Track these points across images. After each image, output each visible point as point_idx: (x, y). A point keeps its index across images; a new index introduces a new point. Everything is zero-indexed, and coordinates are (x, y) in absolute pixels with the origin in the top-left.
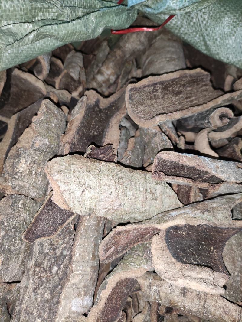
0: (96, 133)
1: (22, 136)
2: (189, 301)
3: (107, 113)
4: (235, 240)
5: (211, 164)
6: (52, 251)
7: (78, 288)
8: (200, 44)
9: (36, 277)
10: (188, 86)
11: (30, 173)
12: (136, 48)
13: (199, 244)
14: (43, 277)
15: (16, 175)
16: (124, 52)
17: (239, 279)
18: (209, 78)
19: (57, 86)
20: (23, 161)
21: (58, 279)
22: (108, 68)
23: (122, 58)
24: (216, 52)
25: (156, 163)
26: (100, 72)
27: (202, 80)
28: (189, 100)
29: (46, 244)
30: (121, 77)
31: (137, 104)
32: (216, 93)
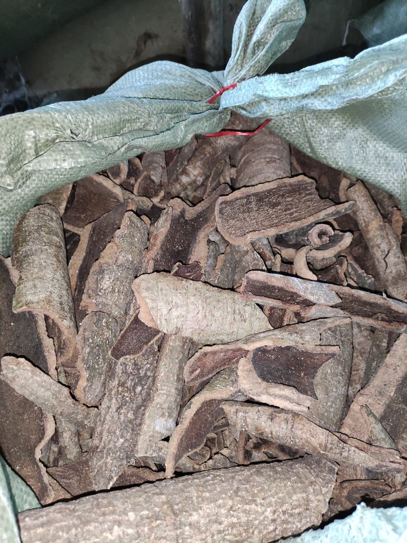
0: (180, 249)
1: (105, 250)
2: (277, 425)
3: (194, 224)
4: (331, 370)
5: (300, 285)
6: (136, 371)
7: (163, 409)
8: (305, 145)
9: (120, 396)
10: (288, 197)
11: (113, 291)
12: (230, 144)
13: (288, 368)
14: (127, 397)
15: (100, 291)
16: (214, 149)
17: (332, 410)
18: (314, 186)
19: (135, 192)
20: (107, 277)
21: (141, 400)
22: (194, 168)
23: (212, 156)
24: (323, 156)
25: (244, 283)
26: (185, 172)
27: (306, 189)
28: (288, 212)
29: (130, 364)
30: (210, 179)
31: (228, 218)
32: (322, 203)
